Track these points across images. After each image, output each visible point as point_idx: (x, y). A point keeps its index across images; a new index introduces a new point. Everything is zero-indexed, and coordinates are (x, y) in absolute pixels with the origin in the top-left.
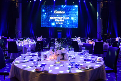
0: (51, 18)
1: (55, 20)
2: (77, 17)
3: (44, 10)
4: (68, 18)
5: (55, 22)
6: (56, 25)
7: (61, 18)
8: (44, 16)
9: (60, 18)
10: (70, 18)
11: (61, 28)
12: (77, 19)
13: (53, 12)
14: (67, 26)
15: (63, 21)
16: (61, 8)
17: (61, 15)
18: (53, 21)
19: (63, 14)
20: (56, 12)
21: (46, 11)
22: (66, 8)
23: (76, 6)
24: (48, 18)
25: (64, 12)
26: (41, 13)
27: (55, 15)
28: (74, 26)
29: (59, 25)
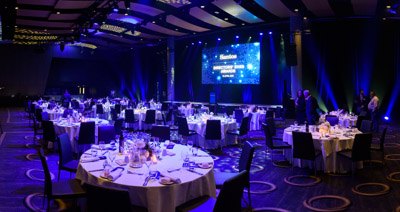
0: (215, 68)
1: (222, 72)
2: (259, 64)
3: (205, 57)
4: (242, 67)
5: (221, 75)
6: (222, 78)
7: (231, 67)
8: (205, 65)
9: (228, 67)
10: (245, 65)
11: (231, 84)
12: (259, 68)
13: (219, 57)
14: (240, 81)
15: (234, 71)
16: (231, 49)
17: (230, 62)
18: (218, 73)
19: (234, 60)
20: (222, 57)
21: (208, 58)
22: (239, 48)
23: (257, 44)
24: (211, 68)
25: (235, 57)
26: (201, 60)
27: (221, 63)
28: (252, 81)
29: (228, 79)
